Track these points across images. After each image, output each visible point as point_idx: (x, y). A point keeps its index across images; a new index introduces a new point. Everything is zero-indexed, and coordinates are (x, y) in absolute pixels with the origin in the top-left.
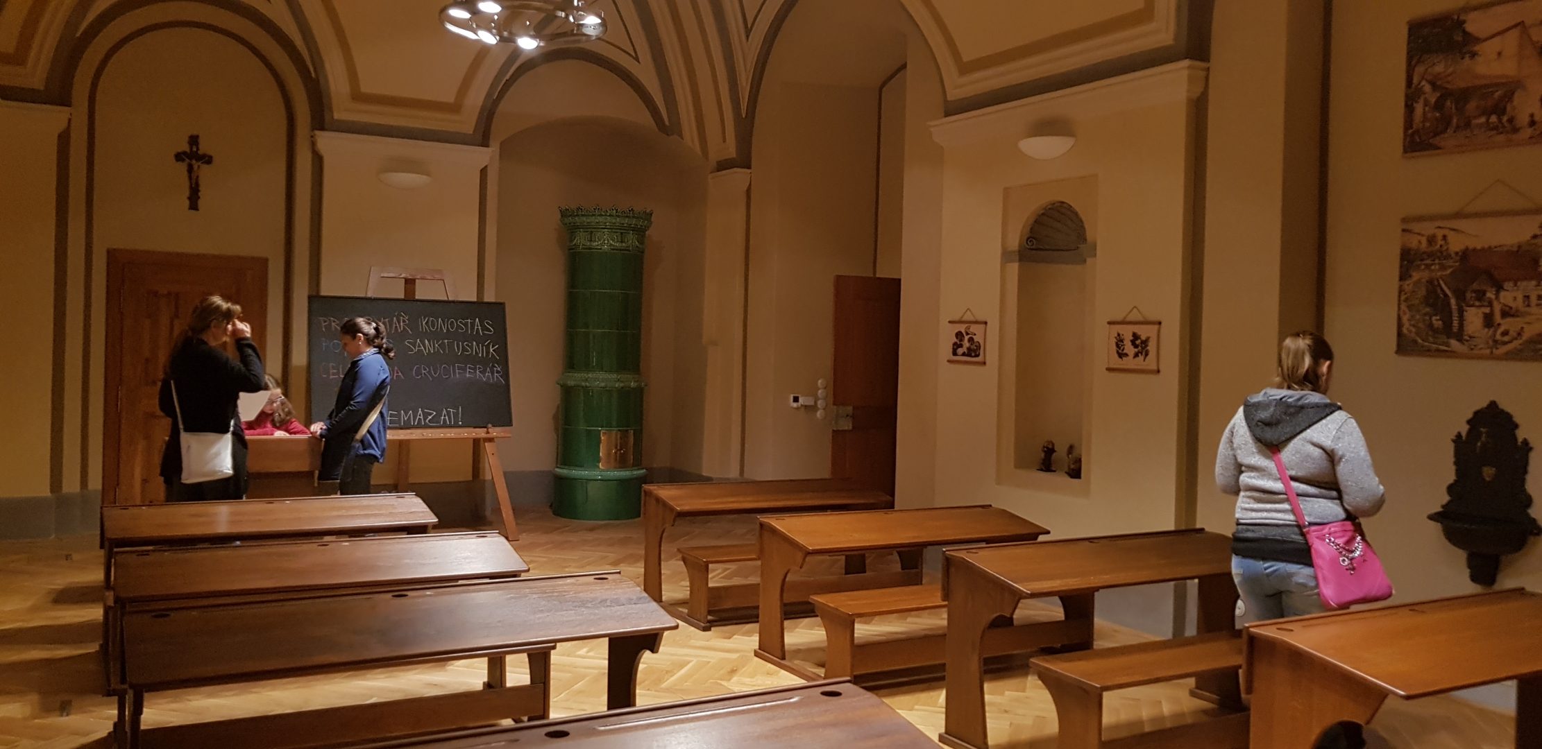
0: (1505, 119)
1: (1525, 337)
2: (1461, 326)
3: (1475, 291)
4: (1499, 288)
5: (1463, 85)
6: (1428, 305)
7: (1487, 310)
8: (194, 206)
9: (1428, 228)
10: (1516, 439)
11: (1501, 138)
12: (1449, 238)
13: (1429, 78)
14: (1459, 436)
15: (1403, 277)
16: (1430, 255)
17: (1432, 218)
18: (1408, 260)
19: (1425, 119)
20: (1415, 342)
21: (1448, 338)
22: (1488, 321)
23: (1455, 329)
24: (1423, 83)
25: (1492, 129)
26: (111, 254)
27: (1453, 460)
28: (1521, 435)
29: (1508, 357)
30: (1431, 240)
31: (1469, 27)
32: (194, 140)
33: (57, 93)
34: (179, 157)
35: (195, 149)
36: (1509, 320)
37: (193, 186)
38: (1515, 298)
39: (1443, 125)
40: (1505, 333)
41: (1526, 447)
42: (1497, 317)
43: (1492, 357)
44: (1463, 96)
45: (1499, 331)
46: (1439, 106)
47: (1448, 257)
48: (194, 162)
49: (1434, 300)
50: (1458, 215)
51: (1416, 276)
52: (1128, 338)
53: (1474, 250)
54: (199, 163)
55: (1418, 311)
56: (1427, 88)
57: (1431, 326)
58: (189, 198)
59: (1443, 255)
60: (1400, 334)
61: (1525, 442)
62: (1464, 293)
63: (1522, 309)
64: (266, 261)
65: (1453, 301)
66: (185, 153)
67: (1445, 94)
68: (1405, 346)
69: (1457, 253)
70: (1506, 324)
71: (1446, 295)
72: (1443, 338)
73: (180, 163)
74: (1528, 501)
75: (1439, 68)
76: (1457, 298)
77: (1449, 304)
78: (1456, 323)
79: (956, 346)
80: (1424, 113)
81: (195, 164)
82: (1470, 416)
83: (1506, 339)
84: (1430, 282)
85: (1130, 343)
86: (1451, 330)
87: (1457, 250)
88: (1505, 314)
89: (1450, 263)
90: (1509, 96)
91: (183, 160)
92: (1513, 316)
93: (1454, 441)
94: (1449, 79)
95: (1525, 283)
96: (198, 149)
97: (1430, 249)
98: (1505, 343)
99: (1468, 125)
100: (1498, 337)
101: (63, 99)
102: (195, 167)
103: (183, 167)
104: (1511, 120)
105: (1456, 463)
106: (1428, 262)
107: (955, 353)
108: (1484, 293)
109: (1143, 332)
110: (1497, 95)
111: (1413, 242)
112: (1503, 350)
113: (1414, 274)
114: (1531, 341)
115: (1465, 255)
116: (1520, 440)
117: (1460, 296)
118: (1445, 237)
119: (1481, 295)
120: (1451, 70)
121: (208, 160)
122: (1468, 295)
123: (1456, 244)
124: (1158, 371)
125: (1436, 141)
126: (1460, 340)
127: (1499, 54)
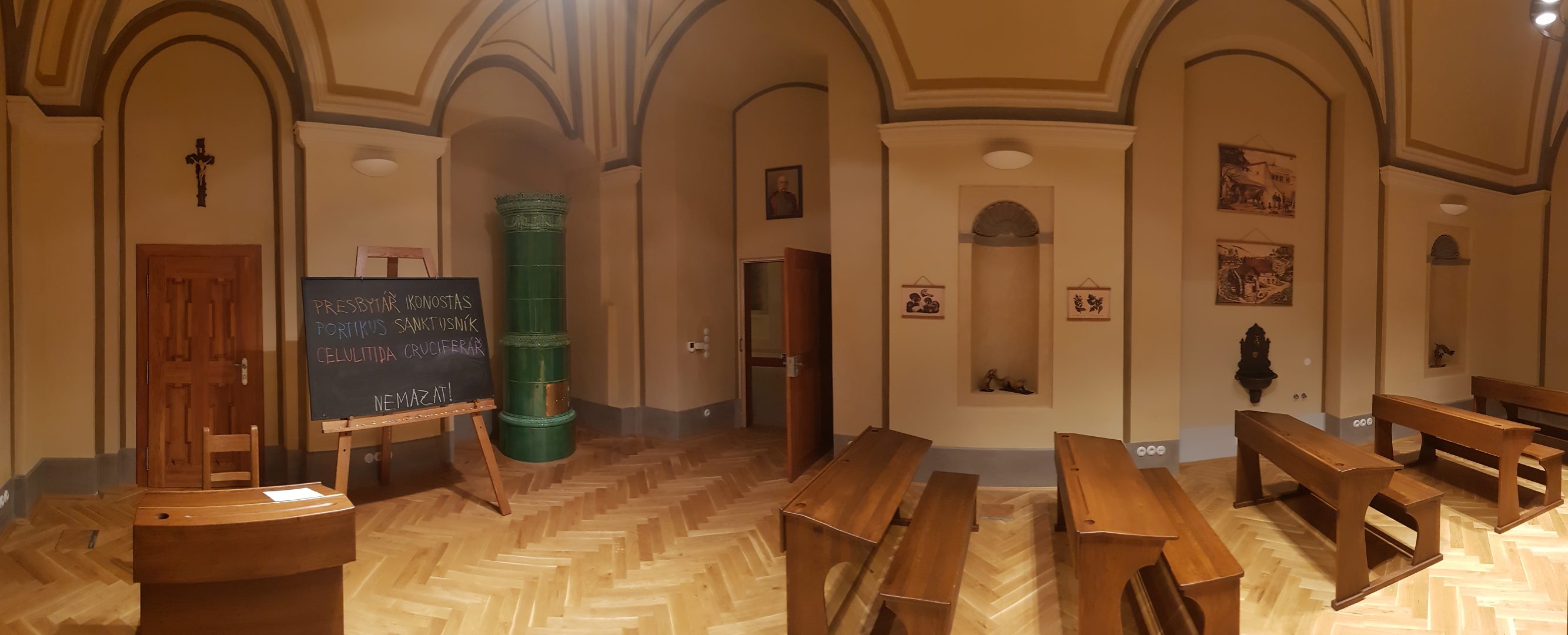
0: (1260, 202)
1: (1268, 296)
2: (1243, 291)
3: (1248, 276)
4: (1258, 275)
5: (1243, 182)
6: (1230, 282)
7: (1254, 285)
8: (202, 203)
9: (1229, 246)
10: (1264, 338)
11: (1259, 210)
12: (1238, 252)
13: (1228, 175)
14: (1242, 340)
15: (1220, 268)
16: (1230, 258)
17: (1232, 241)
18: (1221, 259)
19: (1227, 194)
20: (1224, 298)
21: (1239, 296)
22: (1254, 289)
23: (1241, 293)
24: (1226, 176)
25: (1255, 206)
26: (139, 248)
27: (1240, 351)
28: (1266, 336)
29: (1262, 304)
30: (1230, 251)
31: (1245, 156)
32: (200, 143)
33: (92, 105)
34: (189, 160)
35: (201, 152)
36: (1262, 289)
37: (201, 184)
38: (1264, 280)
39: (1235, 199)
40: (1261, 295)
41: (1268, 341)
42: (1258, 289)
43: (1256, 305)
44: (1243, 187)
45: (1259, 293)
46: (1233, 189)
47: (1238, 260)
48: (201, 162)
49: (1232, 279)
50: (1241, 242)
51: (1224, 267)
52: (1085, 299)
53: (1248, 258)
54: (204, 163)
55: (1225, 284)
56: (1228, 179)
57: (1230, 291)
58: (198, 196)
59: (1235, 259)
60: (1218, 295)
61: (1268, 339)
62: (1245, 276)
63: (1267, 285)
64: (259, 248)
65: (1240, 280)
66: (193, 155)
67: (1236, 184)
68: (1219, 301)
69: (1241, 259)
70: (1261, 291)
71: (1237, 277)
72: (1236, 297)
73: (190, 164)
74: (1269, 363)
75: (1233, 171)
76: (1242, 278)
77: (1238, 282)
78: (1241, 290)
79: (911, 305)
80: (1227, 191)
81: (202, 165)
82: (1247, 331)
83: (1261, 297)
84: (1230, 271)
85: (1086, 302)
86: (1240, 293)
87: (1242, 257)
88: (1261, 287)
89: (1238, 263)
90: (1261, 192)
91: (192, 162)
92: (1264, 287)
93: (1240, 342)
94: (1238, 178)
95: (1268, 274)
96: (203, 151)
97: (1230, 256)
98: (1261, 299)
99: (1246, 201)
100: (1259, 296)
101: (97, 111)
102: (202, 167)
103: (192, 167)
104: (1262, 204)
105: (1241, 352)
106: (1229, 261)
107: (909, 310)
108: (1253, 277)
109: (1097, 294)
110: (1258, 190)
111: (1223, 251)
112: (1260, 301)
113: (1223, 267)
114: (1271, 298)
115: (1245, 259)
116: (1266, 338)
117: (1243, 277)
118: (1236, 251)
119: (1251, 278)
120: (1238, 174)
121: (211, 160)
122: (1247, 278)
123: (1241, 255)
124: (1108, 320)
125: (1232, 205)
126: (1244, 298)
127: (1258, 173)
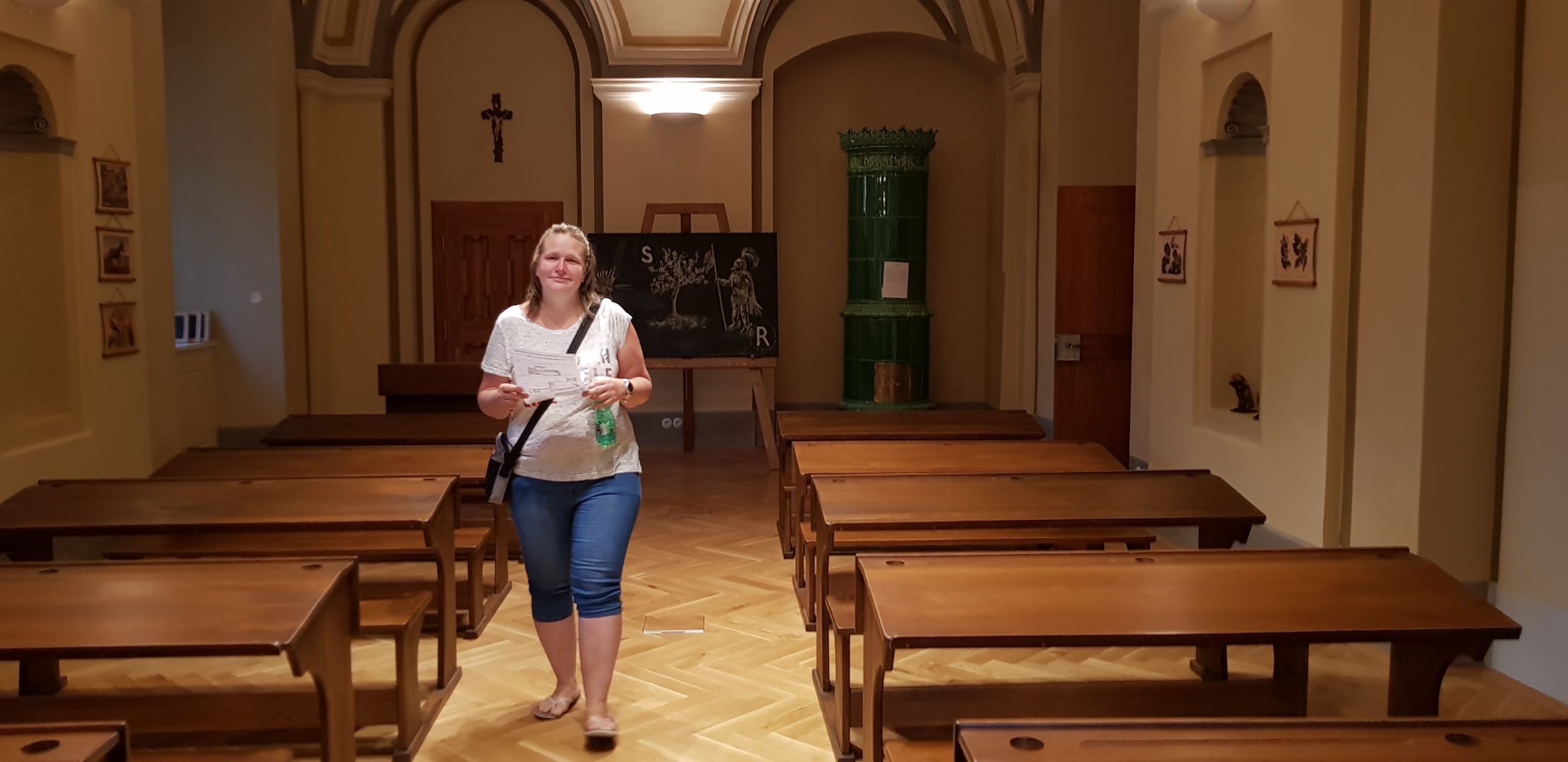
8: (498, 158)
26: (435, 206)
32: (496, 98)
33: (382, 67)
34: (485, 115)
35: (497, 106)
37: (497, 140)
48: (496, 117)
52: (1291, 241)
54: (501, 118)
58: (495, 152)
64: (562, 203)
66: (489, 111)
73: (486, 121)
79: (1165, 261)
81: (498, 120)
85: (1292, 246)
91: (488, 118)
96: (500, 106)
101: (387, 73)
102: (498, 123)
103: (489, 123)
107: (1164, 271)
109: (1306, 233)
121: (509, 115)
124: (1314, 284)
